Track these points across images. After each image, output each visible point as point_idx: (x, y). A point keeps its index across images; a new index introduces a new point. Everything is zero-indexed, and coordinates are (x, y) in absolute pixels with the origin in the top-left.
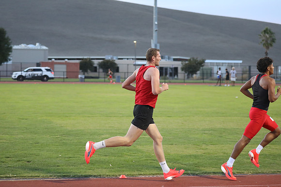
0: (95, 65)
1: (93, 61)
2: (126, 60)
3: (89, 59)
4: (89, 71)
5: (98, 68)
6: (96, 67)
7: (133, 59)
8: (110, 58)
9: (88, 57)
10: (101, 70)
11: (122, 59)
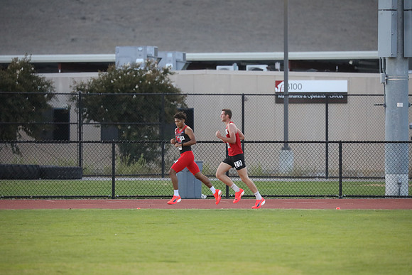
0: (59, 103)
1: (48, 76)
2: (233, 69)
3: (26, 65)
4: (22, 134)
5: (74, 117)
6: (62, 115)
7: (271, 64)
8: (140, 61)
9: (21, 57)
10: (92, 131)
11: (211, 65)
